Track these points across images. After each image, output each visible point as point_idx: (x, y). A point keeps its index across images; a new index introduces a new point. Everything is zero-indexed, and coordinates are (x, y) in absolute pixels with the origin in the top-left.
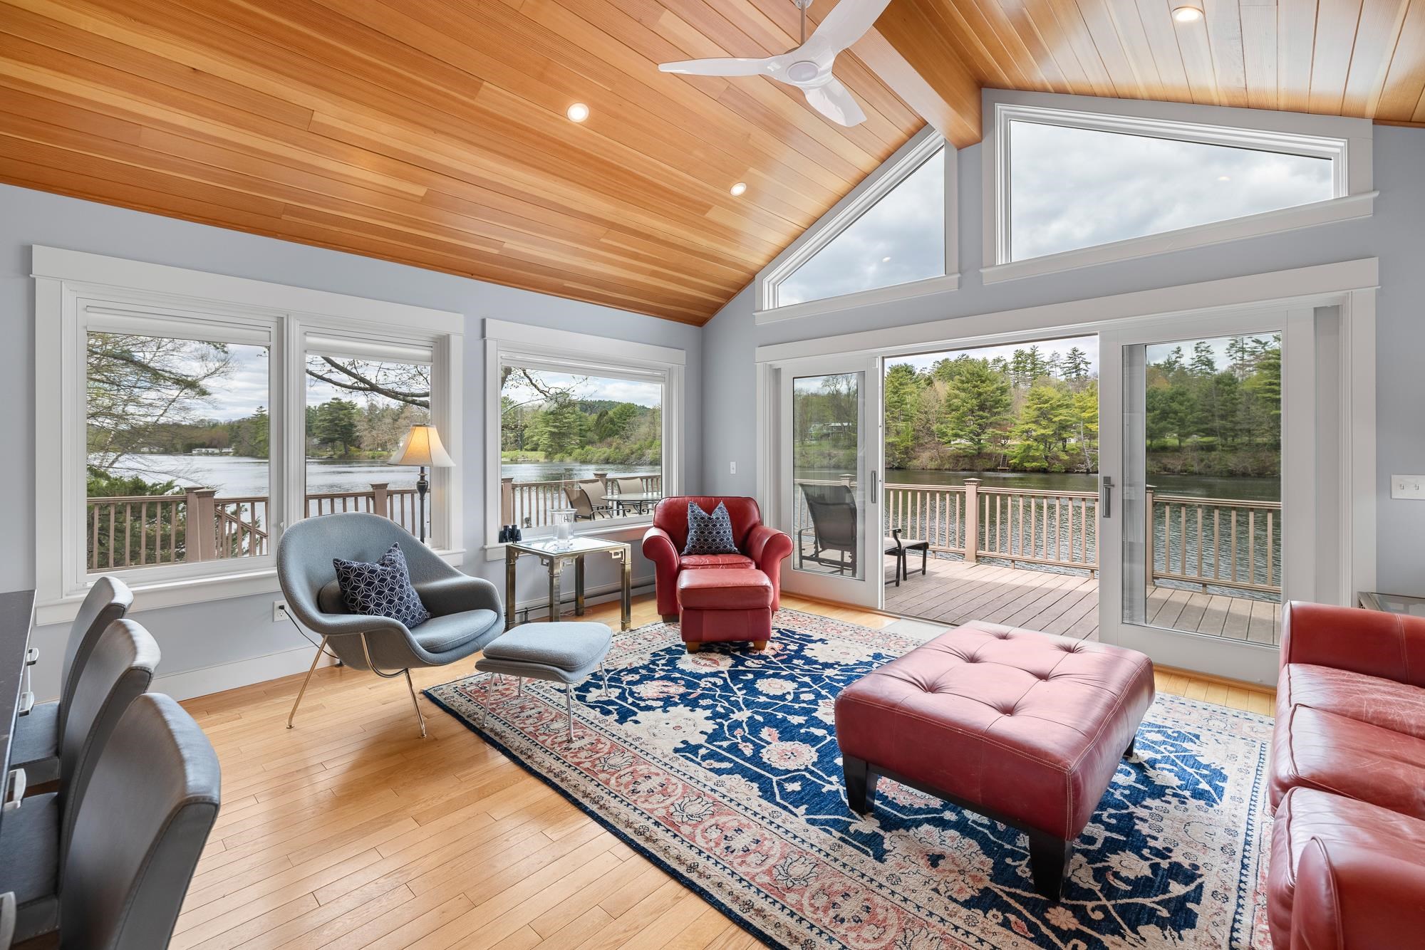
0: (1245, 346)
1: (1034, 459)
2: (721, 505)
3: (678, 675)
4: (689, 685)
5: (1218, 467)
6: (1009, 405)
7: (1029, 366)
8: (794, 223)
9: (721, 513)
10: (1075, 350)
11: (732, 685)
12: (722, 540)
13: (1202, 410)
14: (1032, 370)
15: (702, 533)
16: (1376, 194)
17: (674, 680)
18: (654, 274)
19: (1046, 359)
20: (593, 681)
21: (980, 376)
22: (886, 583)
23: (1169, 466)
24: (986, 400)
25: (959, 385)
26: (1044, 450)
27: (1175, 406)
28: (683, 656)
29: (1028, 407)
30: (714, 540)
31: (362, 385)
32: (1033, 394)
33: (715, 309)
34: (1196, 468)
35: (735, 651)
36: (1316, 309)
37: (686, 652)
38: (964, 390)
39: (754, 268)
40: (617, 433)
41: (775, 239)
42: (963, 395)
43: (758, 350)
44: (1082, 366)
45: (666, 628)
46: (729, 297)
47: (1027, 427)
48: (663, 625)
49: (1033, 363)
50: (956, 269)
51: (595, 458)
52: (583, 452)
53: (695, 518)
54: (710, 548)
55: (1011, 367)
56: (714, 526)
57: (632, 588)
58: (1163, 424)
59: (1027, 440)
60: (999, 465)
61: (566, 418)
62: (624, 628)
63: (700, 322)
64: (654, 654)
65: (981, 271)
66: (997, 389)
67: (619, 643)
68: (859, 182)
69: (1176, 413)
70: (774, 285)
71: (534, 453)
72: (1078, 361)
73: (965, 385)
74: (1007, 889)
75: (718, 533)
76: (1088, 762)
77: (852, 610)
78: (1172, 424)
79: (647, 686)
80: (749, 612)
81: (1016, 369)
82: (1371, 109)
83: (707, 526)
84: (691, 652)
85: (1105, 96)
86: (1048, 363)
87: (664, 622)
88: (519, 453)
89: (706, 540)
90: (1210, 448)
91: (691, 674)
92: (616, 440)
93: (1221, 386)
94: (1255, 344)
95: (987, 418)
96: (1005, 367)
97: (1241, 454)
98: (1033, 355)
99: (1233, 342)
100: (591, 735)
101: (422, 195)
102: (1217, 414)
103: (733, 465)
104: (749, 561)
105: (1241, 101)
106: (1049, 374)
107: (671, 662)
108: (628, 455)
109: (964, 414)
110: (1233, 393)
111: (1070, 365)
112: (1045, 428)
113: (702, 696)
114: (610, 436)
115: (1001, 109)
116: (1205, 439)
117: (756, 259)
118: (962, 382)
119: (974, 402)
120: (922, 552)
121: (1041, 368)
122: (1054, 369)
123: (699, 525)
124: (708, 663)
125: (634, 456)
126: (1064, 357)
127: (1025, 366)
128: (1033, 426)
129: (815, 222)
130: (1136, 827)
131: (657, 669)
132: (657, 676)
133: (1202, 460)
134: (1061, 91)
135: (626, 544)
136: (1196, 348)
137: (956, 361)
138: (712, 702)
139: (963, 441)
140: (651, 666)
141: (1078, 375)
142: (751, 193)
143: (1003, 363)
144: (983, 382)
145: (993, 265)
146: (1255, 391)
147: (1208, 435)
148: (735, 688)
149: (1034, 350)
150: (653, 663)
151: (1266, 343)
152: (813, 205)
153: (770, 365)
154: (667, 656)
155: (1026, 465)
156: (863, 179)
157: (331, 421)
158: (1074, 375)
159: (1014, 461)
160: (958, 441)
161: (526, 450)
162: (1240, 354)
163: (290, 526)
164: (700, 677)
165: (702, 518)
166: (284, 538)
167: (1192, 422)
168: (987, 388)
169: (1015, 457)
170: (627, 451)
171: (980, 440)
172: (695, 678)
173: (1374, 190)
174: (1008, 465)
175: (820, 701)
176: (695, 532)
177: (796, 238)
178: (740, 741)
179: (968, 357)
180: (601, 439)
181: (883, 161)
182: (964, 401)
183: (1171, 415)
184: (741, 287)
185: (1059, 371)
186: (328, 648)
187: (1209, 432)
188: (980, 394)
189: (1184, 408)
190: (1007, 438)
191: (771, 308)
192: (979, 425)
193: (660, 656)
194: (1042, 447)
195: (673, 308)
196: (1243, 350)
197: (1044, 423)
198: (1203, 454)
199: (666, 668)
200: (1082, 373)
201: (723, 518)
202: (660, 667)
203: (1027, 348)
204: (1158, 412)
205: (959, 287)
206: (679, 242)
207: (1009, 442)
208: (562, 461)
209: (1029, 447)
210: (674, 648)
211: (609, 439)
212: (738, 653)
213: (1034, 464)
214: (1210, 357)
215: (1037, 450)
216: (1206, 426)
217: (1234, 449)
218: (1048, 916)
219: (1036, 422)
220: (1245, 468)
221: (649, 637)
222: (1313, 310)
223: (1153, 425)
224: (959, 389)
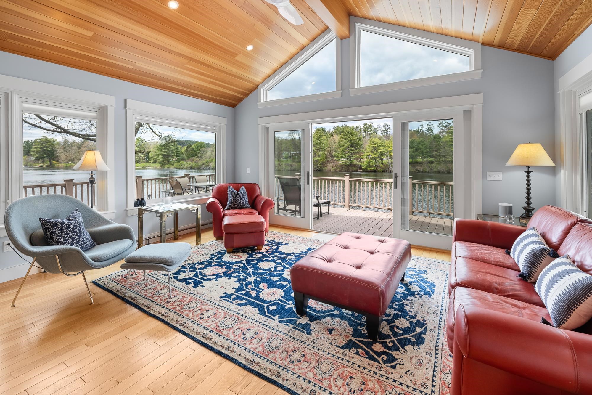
0: (443, 124)
1: (371, 166)
2: (243, 187)
3: (222, 264)
4: (228, 268)
5: (434, 170)
6: (362, 145)
7: (369, 130)
8: (275, 64)
9: (243, 190)
10: (386, 124)
11: (247, 266)
12: (243, 202)
13: (430, 148)
14: (370, 131)
15: (234, 199)
16: (482, 70)
17: (221, 266)
18: (211, 83)
19: (376, 127)
20: (182, 269)
21: (351, 133)
22: (313, 219)
23: (419, 169)
24: (353, 143)
25: (343, 136)
26: (375, 163)
27: (420, 146)
28: (225, 255)
29: (369, 146)
30: (240, 203)
31: (59, 130)
32: (371, 141)
33: (240, 100)
34: (427, 170)
35: (249, 251)
36: (464, 111)
37: (227, 253)
38: (345, 139)
39: (257, 83)
40: (196, 155)
41: (267, 71)
42: (345, 141)
43: (259, 119)
44: (388, 130)
45: (218, 243)
46: (246, 95)
47: (368, 154)
48: (216, 241)
49: (371, 128)
50: (340, 89)
51: (185, 167)
52: (179, 164)
53: (231, 193)
54: (238, 206)
55: (363, 130)
56: (240, 196)
57: (202, 226)
58: (416, 153)
59: (369, 159)
60: (358, 169)
61: (171, 148)
62: (197, 244)
63: (233, 106)
64: (212, 255)
65: (350, 90)
66: (357, 138)
67: (195, 251)
68: (302, 49)
69: (421, 149)
70: (266, 91)
71: (154, 164)
72: (387, 128)
73: (345, 137)
74: (358, 339)
75: (241, 199)
76: (387, 285)
77: (300, 230)
78: (420, 153)
79: (208, 269)
80: (255, 233)
81: (364, 131)
82: (481, 40)
83: (236, 196)
84: (229, 253)
85: (394, 24)
86: (376, 129)
87: (217, 240)
88: (146, 164)
89: (236, 203)
90: (432, 162)
91: (229, 263)
92: (195, 159)
93: (435, 139)
94: (446, 124)
95: (354, 150)
96: (360, 129)
97: (442, 165)
98: (371, 125)
99: (440, 123)
100: (180, 294)
101: (91, 36)
102: (434, 150)
103: (248, 169)
104: (256, 211)
105: (440, 32)
106: (377, 133)
107: (220, 258)
108: (201, 165)
109: (345, 149)
110: (439, 142)
111: (384, 130)
112: (375, 154)
113: (234, 272)
114: (192, 156)
115: (357, 25)
116: (430, 159)
117: (259, 79)
118: (344, 135)
119: (349, 143)
120: (328, 205)
121: (373, 131)
122: (378, 131)
123: (233, 196)
124: (237, 257)
125: (204, 166)
126: (382, 127)
127: (368, 130)
128: (371, 154)
129: (283, 65)
130: (405, 308)
131: (213, 261)
132: (213, 264)
133: (429, 167)
134: (379, 21)
135: (198, 206)
136: (428, 125)
137: (342, 127)
138: (238, 274)
139: (345, 159)
140: (210, 260)
141: (387, 134)
142: (255, 50)
143: (360, 128)
144: (352, 135)
145: (354, 88)
146: (446, 141)
147: (431, 158)
148: (248, 267)
149: (371, 123)
150: (211, 259)
151: (450, 124)
152: (283, 58)
153: (265, 126)
154: (218, 255)
155: (368, 169)
156: (303, 48)
157: (41, 148)
158: (385, 134)
159: (364, 167)
160: (343, 159)
161: (150, 163)
162: (442, 127)
163: (13, 202)
164: (233, 263)
165: (234, 193)
166: (9, 208)
167: (426, 153)
168: (354, 138)
169: (364, 166)
170: (201, 163)
171: (351, 159)
172: (231, 264)
173: (482, 69)
174: (362, 169)
175: (285, 270)
176: (231, 199)
177: (275, 71)
178: (250, 290)
179: (346, 125)
180: (188, 158)
181: (311, 41)
182: (345, 143)
183: (419, 150)
184: (251, 91)
185: (380, 132)
186: (36, 264)
187: (431, 156)
188: (351, 141)
189: (423, 147)
190: (361, 158)
191: (265, 101)
192: (351, 153)
193: (214, 255)
194: (374, 162)
195: (221, 99)
196: (443, 126)
197: (375, 152)
198: (430, 165)
199: (217, 261)
200: (388, 133)
201: (244, 193)
202: (215, 261)
203: (368, 122)
204: (414, 149)
205: (342, 96)
206: (223, 69)
207: (362, 160)
208: (169, 168)
209: (369, 162)
210: (221, 251)
211: (192, 158)
212: (250, 252)
213: (371, 169)
214: (432, 128)
215: (373, 163)
216: (430, 154)
217: (440, 163)
218: (373, 347)
219: (372, 152)
220: (443, 170)
221: (209, 247)
222: (463, 112)
223: (413, 154)
224: (343, 138)
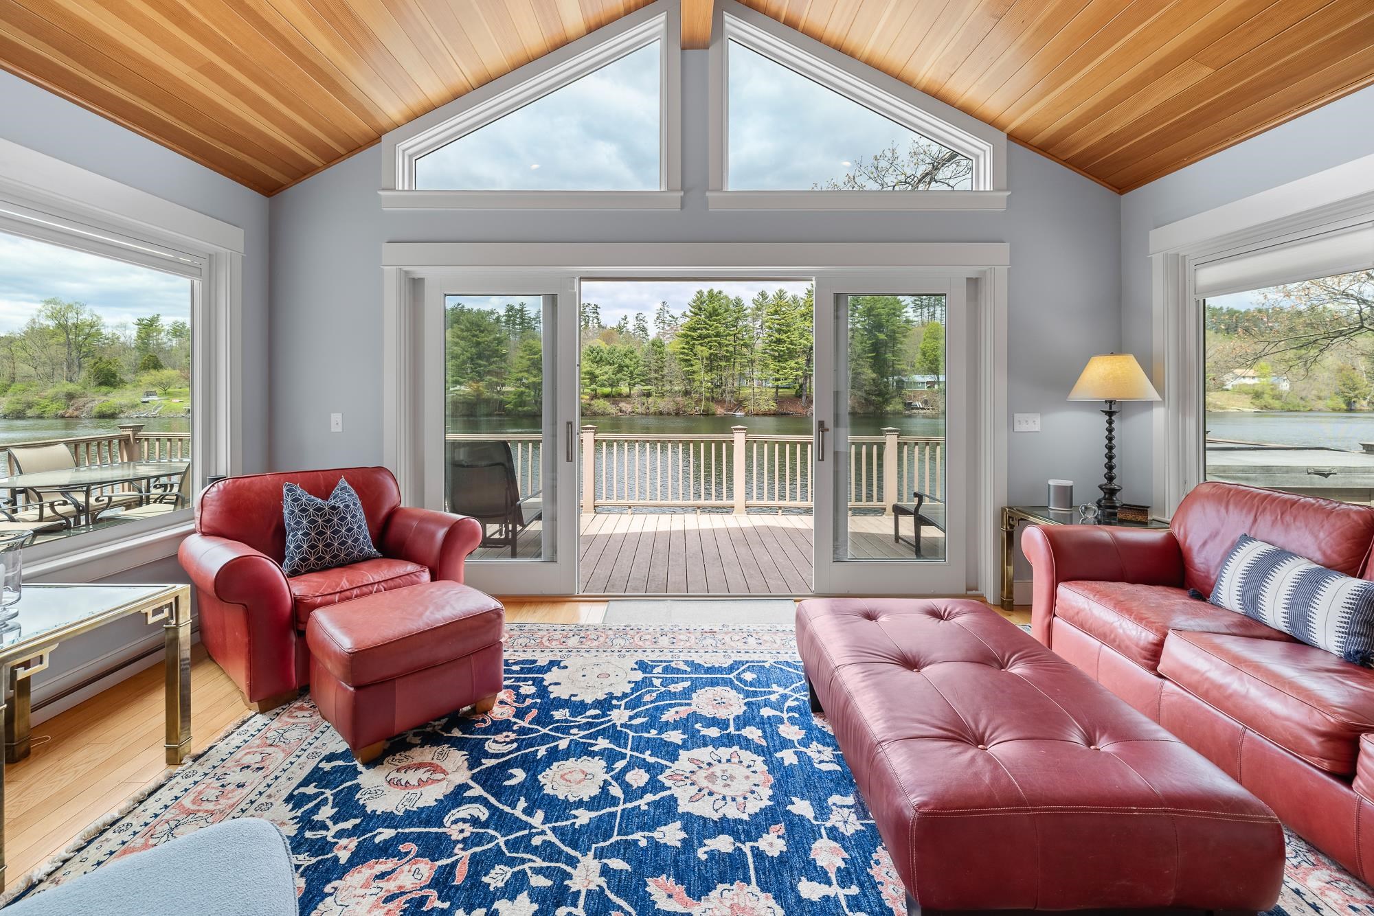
1: (525, 404)
2: (344, 483)
5: (653, 409)
6: (505, 354)
7: (518, 321)
13: (644, 365)
14: (520, 324)
19: (533, 316)
21: (478, 326)
23: (624, 409)
24: (485, 349)
25: (459, 333)
26: (534, 396)
27: (627, 361)
29: (521, 357)
32: (526, 346)
34: (640, 411)
38: (463, 339)
42: (462, 343)
47: (520, 375)
49: (521, 318)
55: (503, 319)
58: (619, 375)
59: (520, 387)
60: (496, 410)
66: (495, 339)
69: (627, 367)
73: (465, 334)
78: (625, 375)
81: (507, 322)
83: (328, 521)
86: (533, 319)
90: (648, 395)
93: (653, 348)
95: (485, 366)
96: (498, 320)
98: (521, 311)
102: (653, 368)
106: (534, 329)
109: (464, 362)
110: (662, 353)
112: (535, 376)
116: (646, 388)
118: (462, 330)
119: (474, 350)
121: (528, 323)
122: (537, 325)
127: (514, 320)
128: (526, 375)
133: (644, 404)
137: (452, 309)
139: (462, 388)
143: (496, 315)
144: (482, 332)
146: (674, 353)
147: (647, 384)
149: (522, 305)
155: (519, 409)
159: (508, 406)
160: (458, 387)
162: (662, 325)
167: (638, 375)
168: (485, 338)
169: (510, 403)
171: (478, 387)
174: (504, 410)
179: (463, 307)
182: (464, 349)
183: (625, 369)
187: (647, 382)
188: (478, 344)
189: (632, 363)
190: (503, 385)
192: (477, 372)
194: (532, 393)
196: (663, 322)
197: (535, 372)
198: (644, 400)
203: (516, 302)
204: (616, 366)
207: (504, 389)
209: (522, 393)
213: (526, 409)
214: (645, 325)
215: (529, 396)
216: (645, 377)
217: (663, 395)
219: (527, 371)
223: (613, 376)
224: (458, 337)
